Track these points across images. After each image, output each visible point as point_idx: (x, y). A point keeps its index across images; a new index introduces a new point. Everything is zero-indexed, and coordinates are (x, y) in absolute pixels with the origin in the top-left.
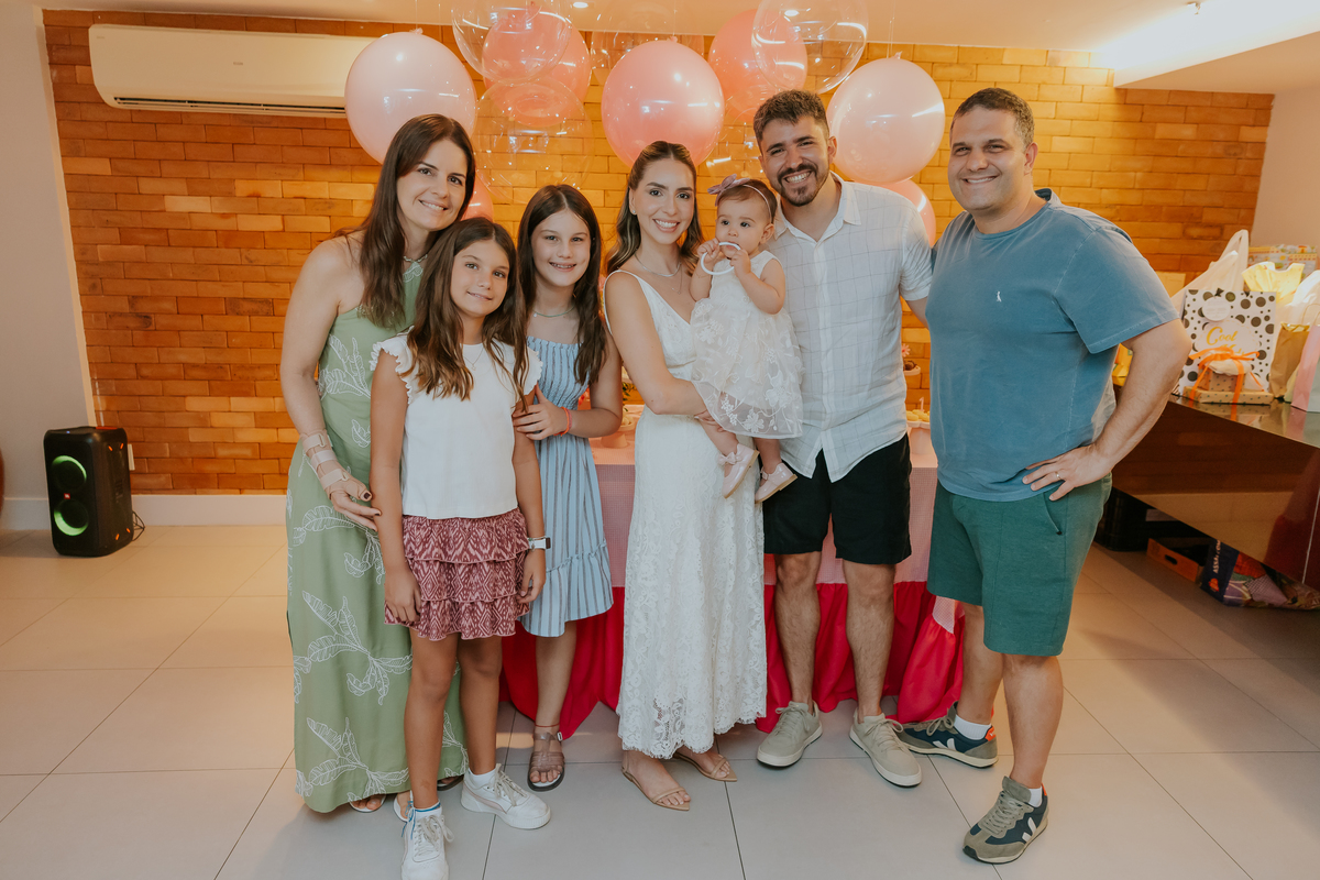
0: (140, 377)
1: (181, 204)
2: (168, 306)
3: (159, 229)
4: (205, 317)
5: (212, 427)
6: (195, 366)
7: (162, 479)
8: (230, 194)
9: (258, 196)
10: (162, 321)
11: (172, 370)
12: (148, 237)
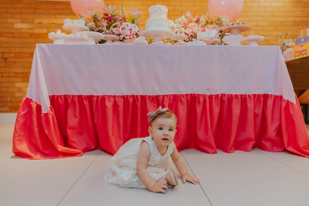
0: (3, 77)
1: (19, 25)
2: (13, 55)
3: (11, 33)
4: (23, 58)
5: (23, 92)
6: (19, 73)
7: (6, 108)
8: (33, 23)
9: (41, 23)
10: (10, 60)
11: (12, 74)
12: (9, 35)
